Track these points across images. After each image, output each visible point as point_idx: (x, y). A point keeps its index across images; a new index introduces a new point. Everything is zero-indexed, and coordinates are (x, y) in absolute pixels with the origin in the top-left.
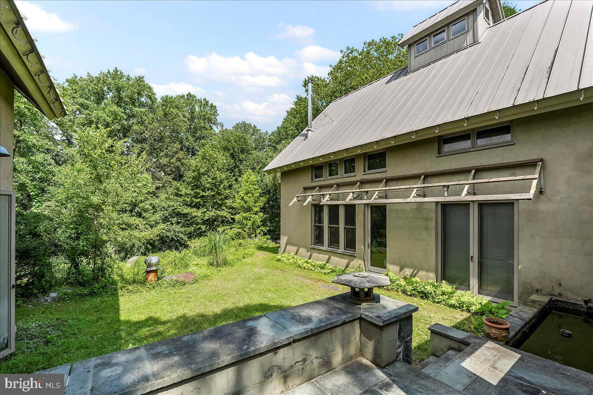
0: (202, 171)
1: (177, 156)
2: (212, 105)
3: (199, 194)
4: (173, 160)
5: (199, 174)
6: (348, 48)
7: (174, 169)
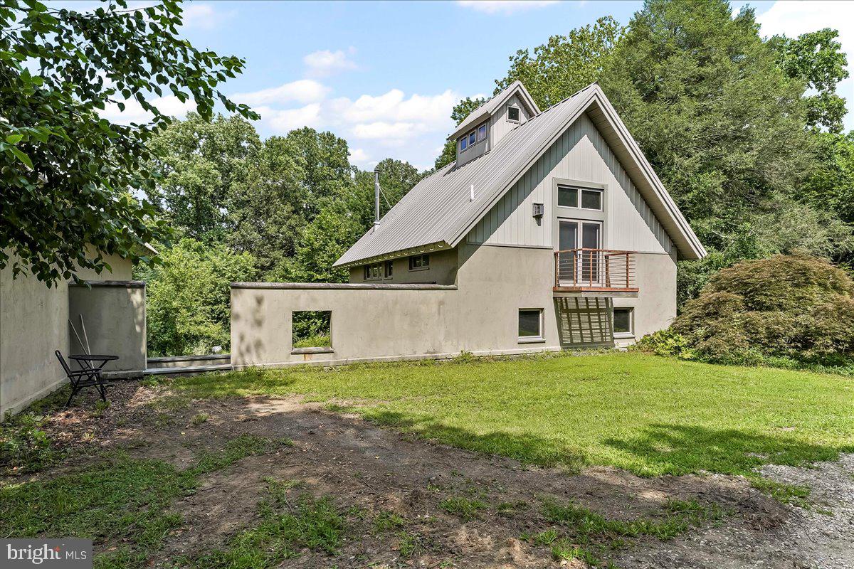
0: (316, 245)
1: (288, 223)
2: (339, 139)
3: (312, 276)
4: (284, 228)
5: (312, 249)
6: (520, 52)
7: (284, 242)
